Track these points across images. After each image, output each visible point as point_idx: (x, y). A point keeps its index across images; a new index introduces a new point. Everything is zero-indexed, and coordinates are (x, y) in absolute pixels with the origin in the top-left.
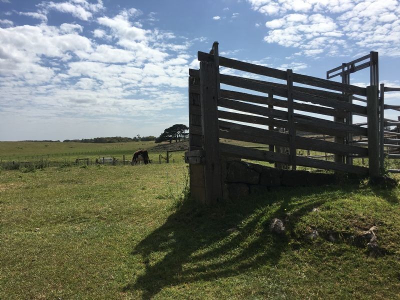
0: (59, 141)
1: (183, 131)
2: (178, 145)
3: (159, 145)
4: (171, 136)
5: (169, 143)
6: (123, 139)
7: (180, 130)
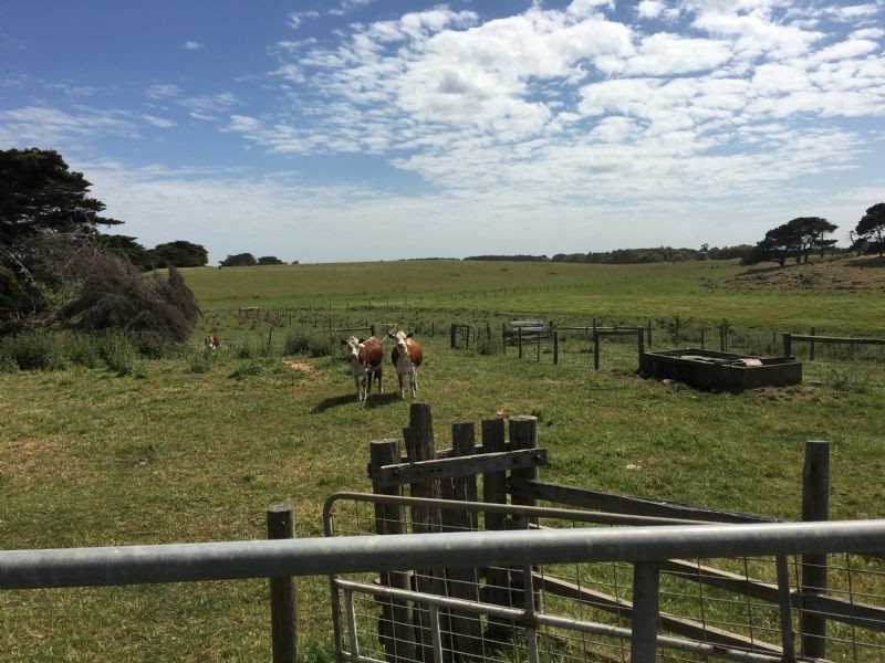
0: (544, 256)
1: (817, 236)
2: (797, 273)
3: (750, 272)
4: (784, 248)
5: (778, 265)
6: (676, 251)
7: (810, 232)
